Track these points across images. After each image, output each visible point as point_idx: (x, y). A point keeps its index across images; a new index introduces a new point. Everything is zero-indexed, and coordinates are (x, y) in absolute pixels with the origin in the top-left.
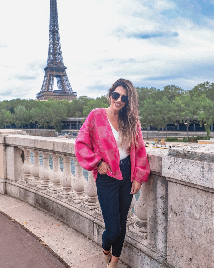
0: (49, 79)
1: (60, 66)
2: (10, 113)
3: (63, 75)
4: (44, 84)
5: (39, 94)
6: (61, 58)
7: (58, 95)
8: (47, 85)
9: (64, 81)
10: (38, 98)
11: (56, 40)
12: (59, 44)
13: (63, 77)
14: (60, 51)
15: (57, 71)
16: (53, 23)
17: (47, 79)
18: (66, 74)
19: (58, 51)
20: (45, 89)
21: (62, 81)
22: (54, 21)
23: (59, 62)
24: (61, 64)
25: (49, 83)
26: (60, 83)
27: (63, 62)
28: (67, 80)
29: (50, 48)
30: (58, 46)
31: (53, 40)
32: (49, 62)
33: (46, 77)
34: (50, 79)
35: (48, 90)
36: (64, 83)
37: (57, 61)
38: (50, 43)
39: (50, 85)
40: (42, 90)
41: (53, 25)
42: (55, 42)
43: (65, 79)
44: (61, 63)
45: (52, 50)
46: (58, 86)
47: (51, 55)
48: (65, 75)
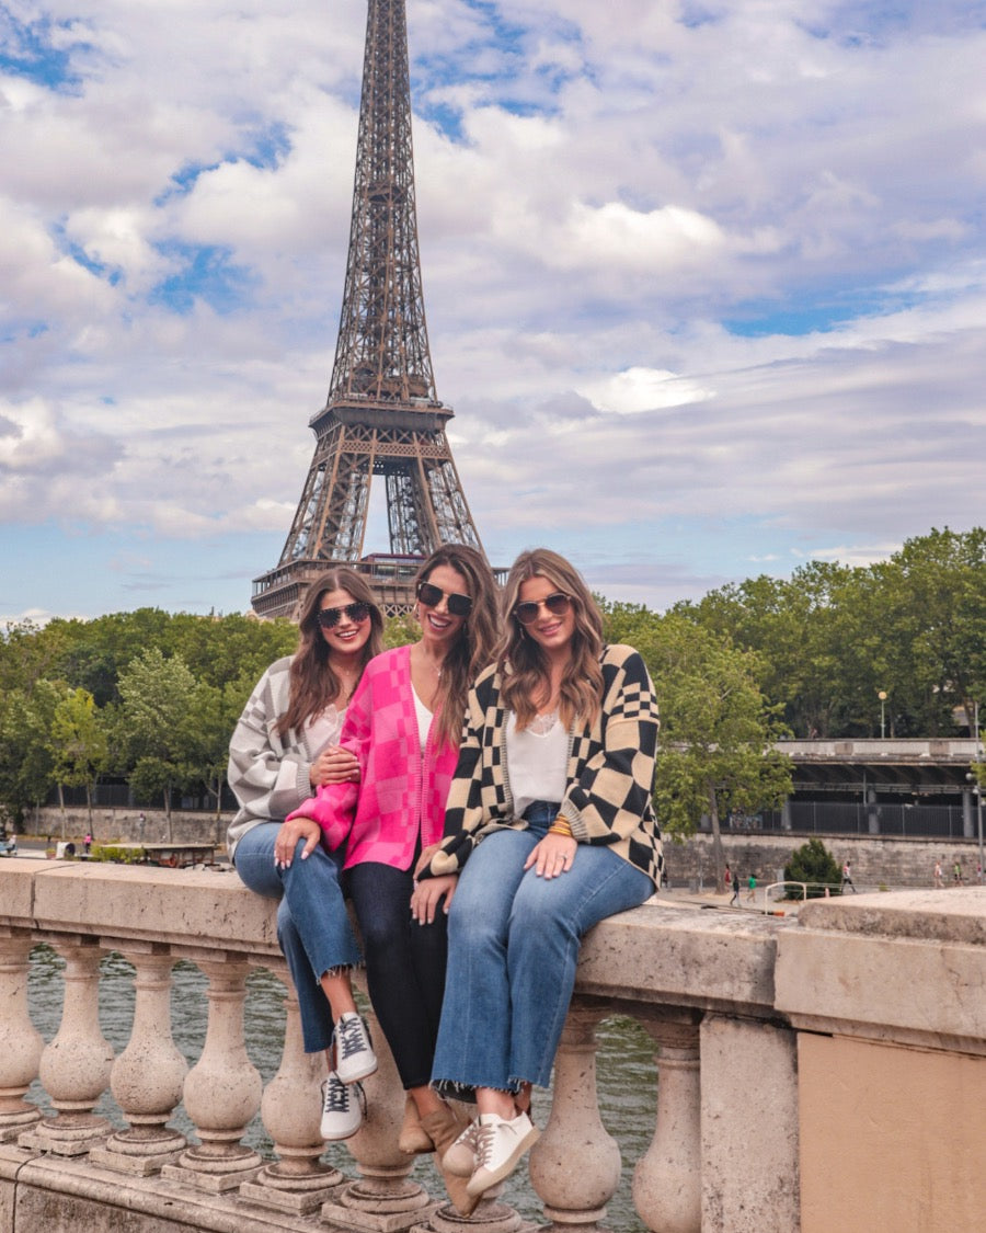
0: (335, 485)
1: (412, 405)
2: (91, 702)
3: (431, 460)
4: (308, 516)
5: (269, 578)
6: (422, 354)
7: (392, 589)
8: (324, 523)
9: (431, 493)
10: (258, 604)
11: (396, 246)
12: (410, 270)
13: (427, 470)
14: (412, 310)
15: (391, 434)
16: (379, 145)
17: (325, 486)
18: (446, 450)
19: (403, 309)
20: (308, 550)
21: (423, 497)
22: (387, 137)
23: (406, 381)
24: (418, 389)
25: (338, 512)
26: (407, 511)
27: (432, 378)
28: (452, 491)
29: (353, 292)
30: (401, 283)
31: (374, 250)
32: (345, 382)
33: (320, 475)
34: (346, 487)
35: (331, 551)
36: (435, 509)
37: (396, 373)
38: (356, 264)
39: (345, 525)
40: (292, 557)
41: (379, 156)
42: (384, 256)
43: (438, 486)
44: (421, 385)
45: (368, 305)
46: (395, 529)
47: (359, 337)
48: (443, 459)
